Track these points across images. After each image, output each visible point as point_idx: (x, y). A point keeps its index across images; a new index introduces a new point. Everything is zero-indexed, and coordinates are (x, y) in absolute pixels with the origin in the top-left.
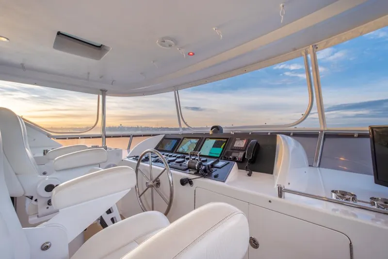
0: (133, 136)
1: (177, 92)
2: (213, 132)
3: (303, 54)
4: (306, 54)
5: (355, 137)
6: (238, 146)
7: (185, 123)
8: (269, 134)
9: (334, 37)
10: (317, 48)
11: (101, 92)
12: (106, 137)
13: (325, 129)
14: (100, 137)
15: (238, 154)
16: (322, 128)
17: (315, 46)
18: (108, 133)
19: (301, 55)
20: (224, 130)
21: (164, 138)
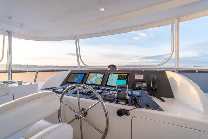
0: (39, 71)
1: (78, 40)
2: (111, 69)
3: (171, 23)
4: (173, 23)
5: (197, 73)
6: (138, 79)
7: (83, 63)
8: (143, 70)
9: (192, 15)
10: (180, 20)
11: (7, 33)
12: (12, 72)
13: (178, 68)
14: (6, 72)
15: (142, 84)
16: (176, 68)
17: (179, 19)
18: (14, 69)
19: (170, 24)
20: (117, 68)
21: (71, 73)
